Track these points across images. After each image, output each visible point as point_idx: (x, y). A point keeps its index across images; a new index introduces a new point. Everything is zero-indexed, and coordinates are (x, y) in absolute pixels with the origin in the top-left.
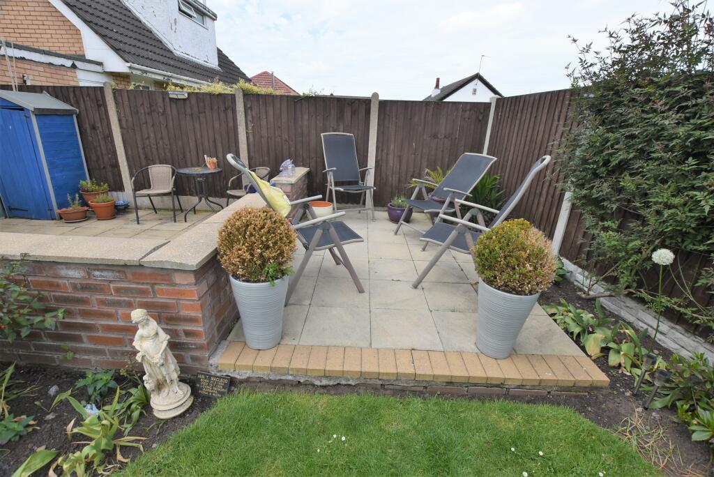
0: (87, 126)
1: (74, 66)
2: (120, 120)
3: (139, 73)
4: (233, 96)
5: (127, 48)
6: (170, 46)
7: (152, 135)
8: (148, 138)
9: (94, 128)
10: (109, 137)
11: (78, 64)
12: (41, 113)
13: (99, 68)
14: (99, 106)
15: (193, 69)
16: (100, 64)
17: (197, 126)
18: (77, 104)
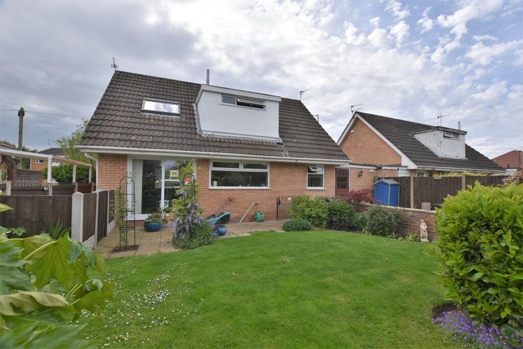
0: (402, 189)
1: (398, 169)
2: (414, 187)
3: (421, 168)
4: (461, 178)
5: (418, 160)
6: (437, 154)
7: (425, 192)
8: (423, 193)
9: (404, 189)
10: (409, 192)
11: (400, 168)
12: (392, 185)
13: (406, 168)
14: (408, 183)
15: (448, 162)
16: (406, 167)
17: (444, 189)
18: (401, 182)
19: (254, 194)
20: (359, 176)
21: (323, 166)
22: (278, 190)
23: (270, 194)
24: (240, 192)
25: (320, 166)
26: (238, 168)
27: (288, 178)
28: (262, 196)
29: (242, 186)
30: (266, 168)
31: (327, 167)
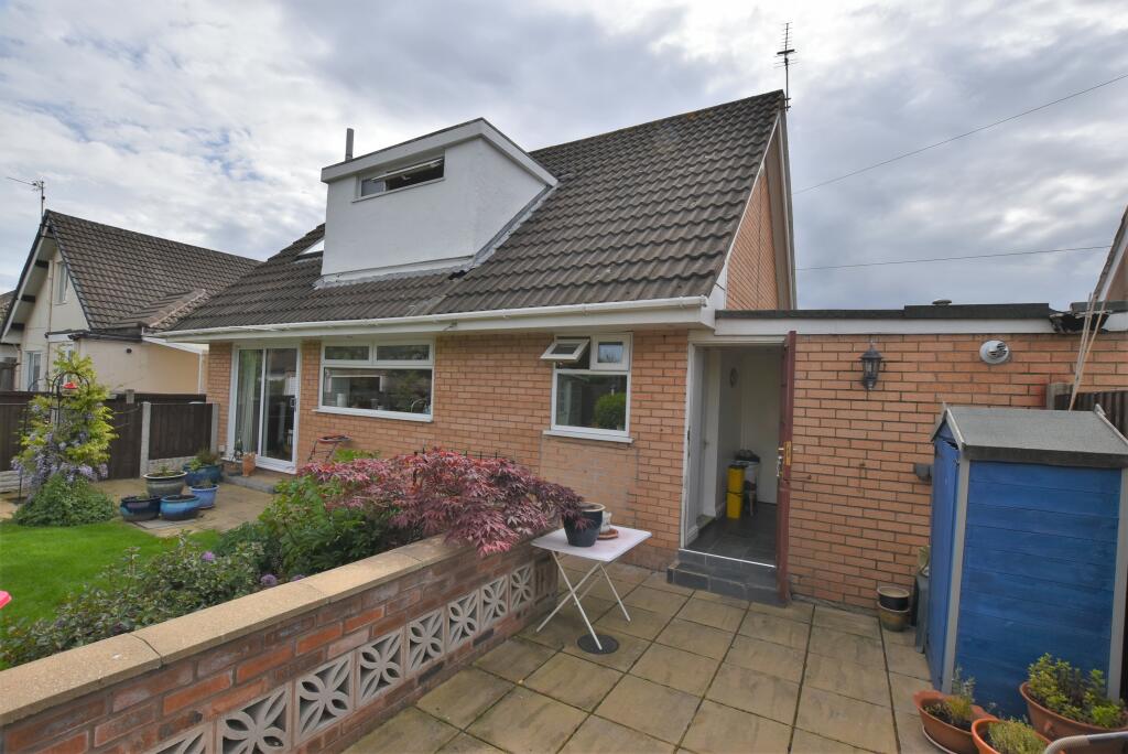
19: (395, 433)
20: (868, 381)
21: (627, 340)
22: (453, 427)
23: (430, 437)
24: (367, 424)
25: (612, 337)
26: (367, 358)
27: (484, 389)
28: (413, 441)
29: (386, 409)
30: (425, 356)
31: (648, 341)
